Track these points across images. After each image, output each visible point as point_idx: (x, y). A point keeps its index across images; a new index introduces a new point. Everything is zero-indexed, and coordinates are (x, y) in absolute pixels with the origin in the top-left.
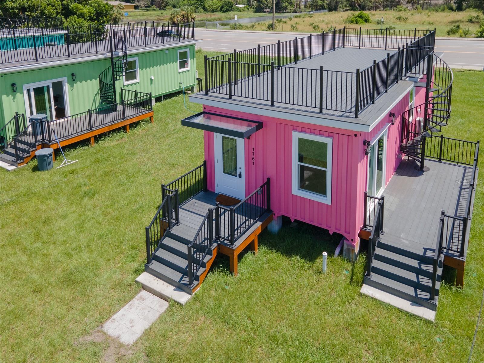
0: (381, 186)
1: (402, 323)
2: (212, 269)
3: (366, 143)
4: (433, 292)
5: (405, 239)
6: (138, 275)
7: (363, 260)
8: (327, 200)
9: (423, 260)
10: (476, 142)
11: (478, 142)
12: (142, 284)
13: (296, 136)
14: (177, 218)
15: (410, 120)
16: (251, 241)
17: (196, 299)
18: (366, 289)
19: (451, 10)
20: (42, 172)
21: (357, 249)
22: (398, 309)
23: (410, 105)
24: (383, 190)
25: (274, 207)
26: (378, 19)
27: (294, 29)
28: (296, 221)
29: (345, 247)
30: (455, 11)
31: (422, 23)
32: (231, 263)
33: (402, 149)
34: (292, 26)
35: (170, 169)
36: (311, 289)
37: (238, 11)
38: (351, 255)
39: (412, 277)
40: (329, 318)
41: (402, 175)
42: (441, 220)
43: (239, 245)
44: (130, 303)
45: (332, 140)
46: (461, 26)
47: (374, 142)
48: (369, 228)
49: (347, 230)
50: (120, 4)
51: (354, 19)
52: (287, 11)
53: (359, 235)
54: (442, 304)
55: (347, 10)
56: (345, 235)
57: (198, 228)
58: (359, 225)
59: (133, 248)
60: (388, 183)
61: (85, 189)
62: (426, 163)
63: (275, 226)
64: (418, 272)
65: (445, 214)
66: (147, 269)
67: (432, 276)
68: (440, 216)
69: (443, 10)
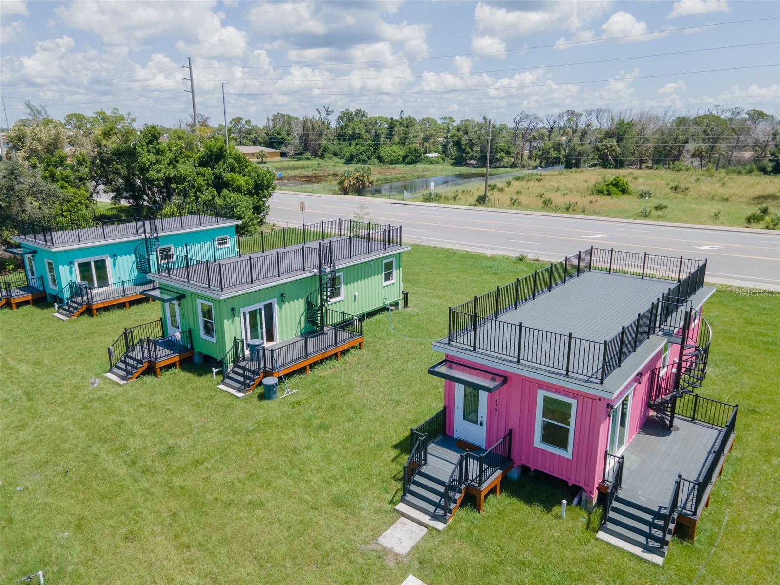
0: (623, 444)
1: (633, 563)
2: (461, 505)
3: (610, 406)
4: (663, 542)
5: (642, 496)
6: (395, 504)
7: (601, 511)
8: (568, 454)
9: (657, 515)
10: (735, 405)
11: (737, 406)
12: (401, 512)
13: (541, 394)
14: (425, 459)
15: (661, 375)
16: (494, 485)
17: (450, 528)
18: (601, 535)
19: (763, 173)
20: (269, 402)
21: (595, 501)
22: (630, 553)
23: (663, 357)
24: (625, 448)
25: (515, 456)
26: (642, 187)
27: (516, 203)
28: (535, 470)
29: (583, 498)
30: (770, 174)
31: (711, 196)
32: (477, 502)
33: (649, 406)
34: (512, 199)
35: (395, 406)
36: (551, 530)
37: (428, 163)
38: (589, 505)
39: (646, 528)
40: (567, 553)
41: (646, 434)
42: (676, 482)
43: (485, 486)
44: (394, 525)
45: (576, 401)
46: (771, 209)
47: (618, 405)
48: (608, 483)
49: (586, 483)
50: (262, 151)
51: (605, 188)
52: (502, 164)
53: (598, 489)
54: (671, 553)
55: (595, 165)
56: (584, 487)
57: (451, 472)
58: (598, 479)
59: (383, 482)
60: (631, 440)
61: (316, 422)
62: (676, 422)
63: (515, 474)
64: (652, 525)
65: (682, 477)
66: (403, 500)
67: (664, 529)
68: (677, 478)
69: (750, 172)
